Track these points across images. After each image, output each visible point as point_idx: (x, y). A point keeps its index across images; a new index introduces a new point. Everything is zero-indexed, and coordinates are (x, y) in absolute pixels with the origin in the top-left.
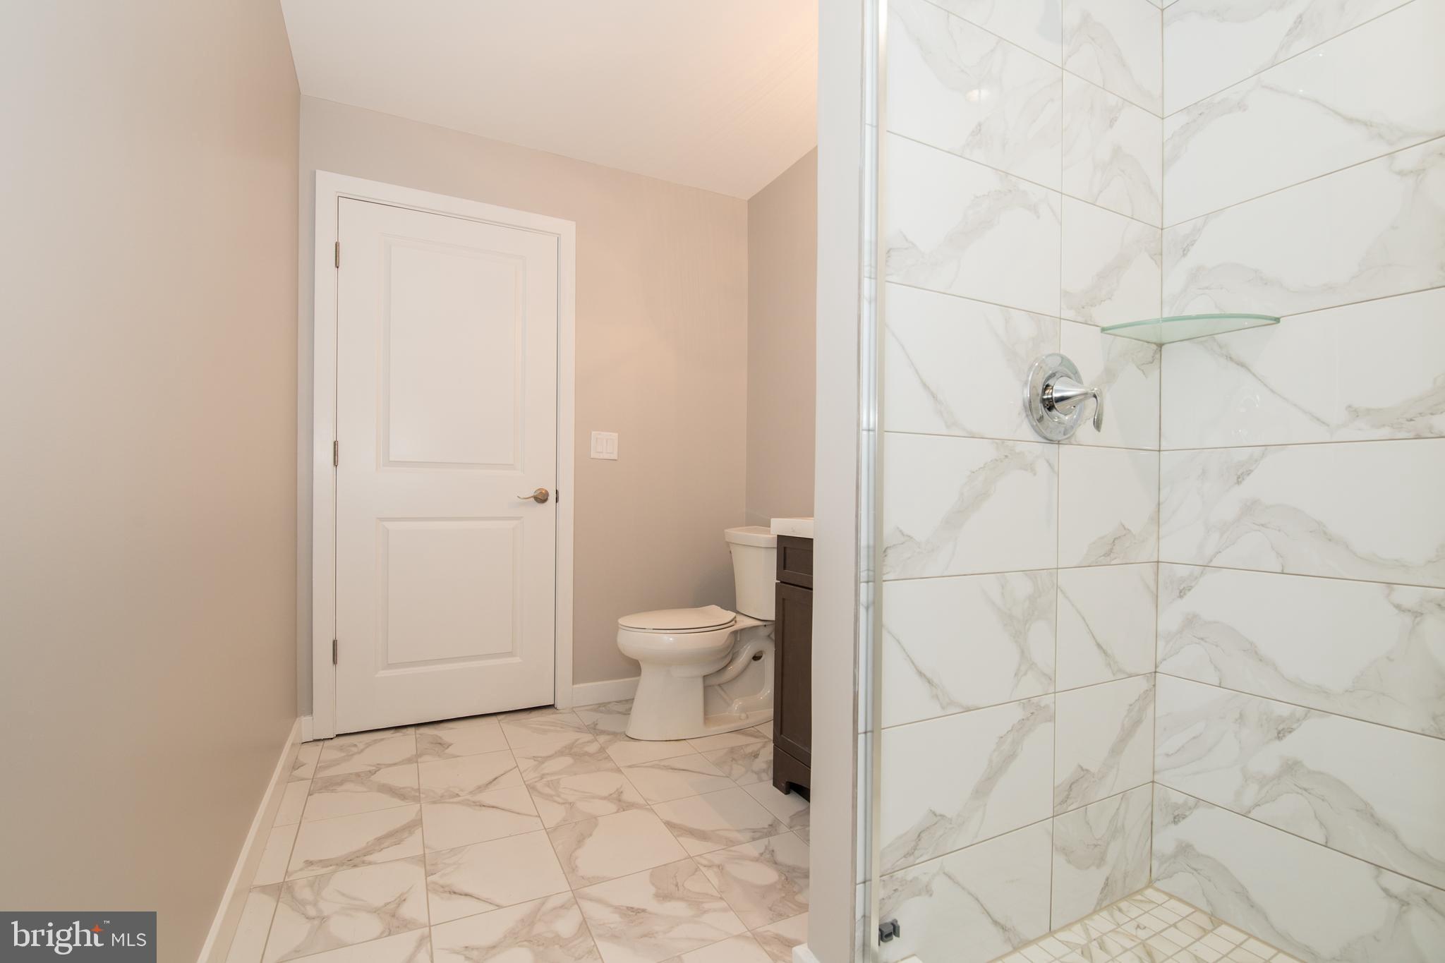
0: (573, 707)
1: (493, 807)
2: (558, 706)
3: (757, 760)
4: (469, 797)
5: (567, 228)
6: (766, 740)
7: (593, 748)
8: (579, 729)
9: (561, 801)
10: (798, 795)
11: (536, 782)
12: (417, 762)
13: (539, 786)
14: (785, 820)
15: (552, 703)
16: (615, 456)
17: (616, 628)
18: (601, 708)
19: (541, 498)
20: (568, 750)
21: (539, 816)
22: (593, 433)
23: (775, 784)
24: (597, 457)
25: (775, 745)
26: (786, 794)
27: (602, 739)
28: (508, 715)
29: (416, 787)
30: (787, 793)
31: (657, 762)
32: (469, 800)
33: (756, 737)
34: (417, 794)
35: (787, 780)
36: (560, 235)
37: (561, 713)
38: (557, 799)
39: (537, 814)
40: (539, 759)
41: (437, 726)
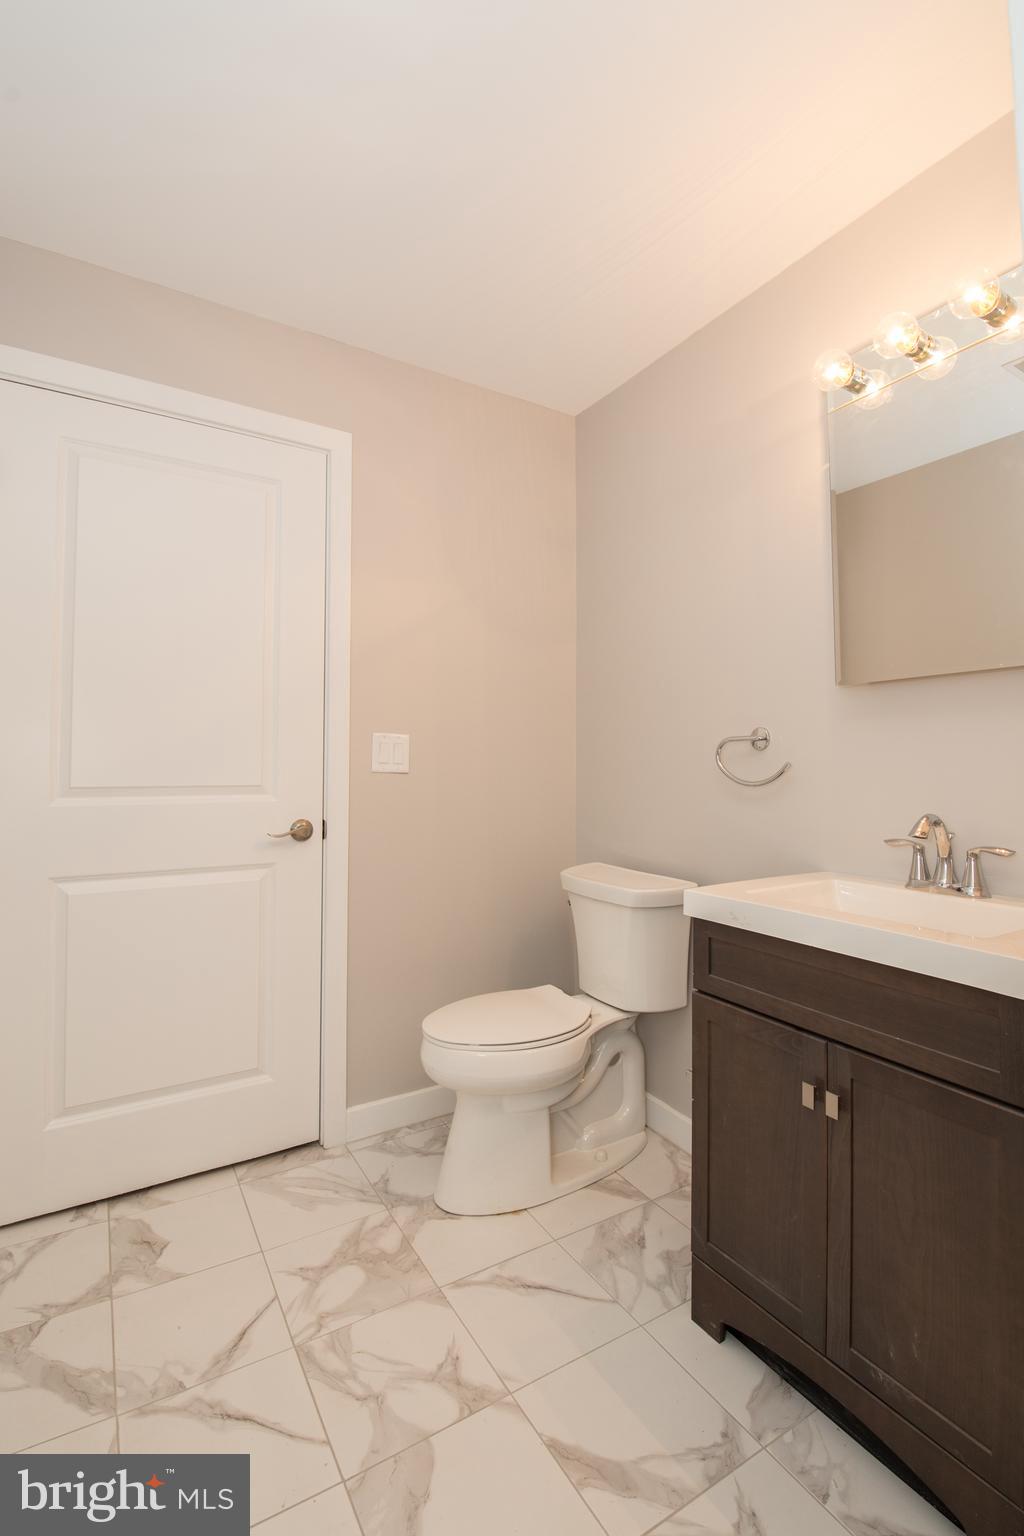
0: (347, 1143)
1: (246, 1419)
2: (326, 1142)
3: (646, 1252)
4: (199, 1391)
5: (340, 442)
6: (645, 1202)
7: (390, 1241)
8: (362, 1195)
9: (360, 1391)
10: (742, 1345)
11: (311, 1339)
12: (110, 1296)
13: (318, 1345)
14: (743, 1418)
15: (317, 1139)
16: (405, 768)
17: (418, 1037)
18: (389, 1143)
19: (302, 834)
20: (354, 1250)
21: (328, 1442)
22: (376, 735)
23: (697, 1317)
24: (381, 770)
25: (693, 1254)
26: (720, 1342)
27: (403, 1214)
28: (252, 1164)
29: (108, 1368)
30: (721, 1339)
31: (495, 1270)
32: (199, 1400)
33: (627, 1195)
34: (111, 1389)
35: (722, 1321)
36: (329, 451)
37: (329, 1157)
38: (350, 1383)
39: (323, 1437)
40: (311, 1274)
41: (142, 1198)
